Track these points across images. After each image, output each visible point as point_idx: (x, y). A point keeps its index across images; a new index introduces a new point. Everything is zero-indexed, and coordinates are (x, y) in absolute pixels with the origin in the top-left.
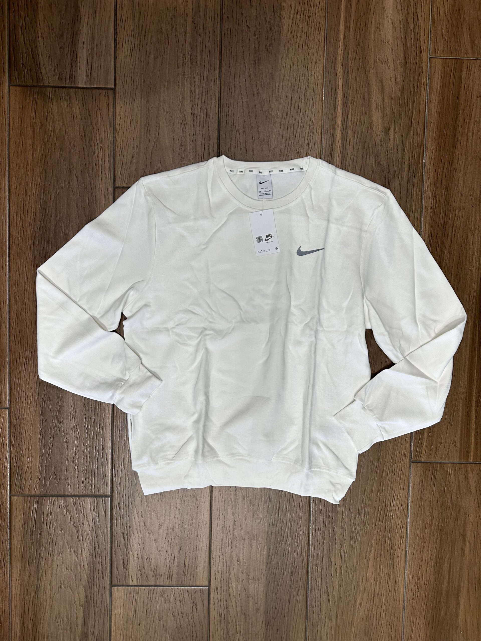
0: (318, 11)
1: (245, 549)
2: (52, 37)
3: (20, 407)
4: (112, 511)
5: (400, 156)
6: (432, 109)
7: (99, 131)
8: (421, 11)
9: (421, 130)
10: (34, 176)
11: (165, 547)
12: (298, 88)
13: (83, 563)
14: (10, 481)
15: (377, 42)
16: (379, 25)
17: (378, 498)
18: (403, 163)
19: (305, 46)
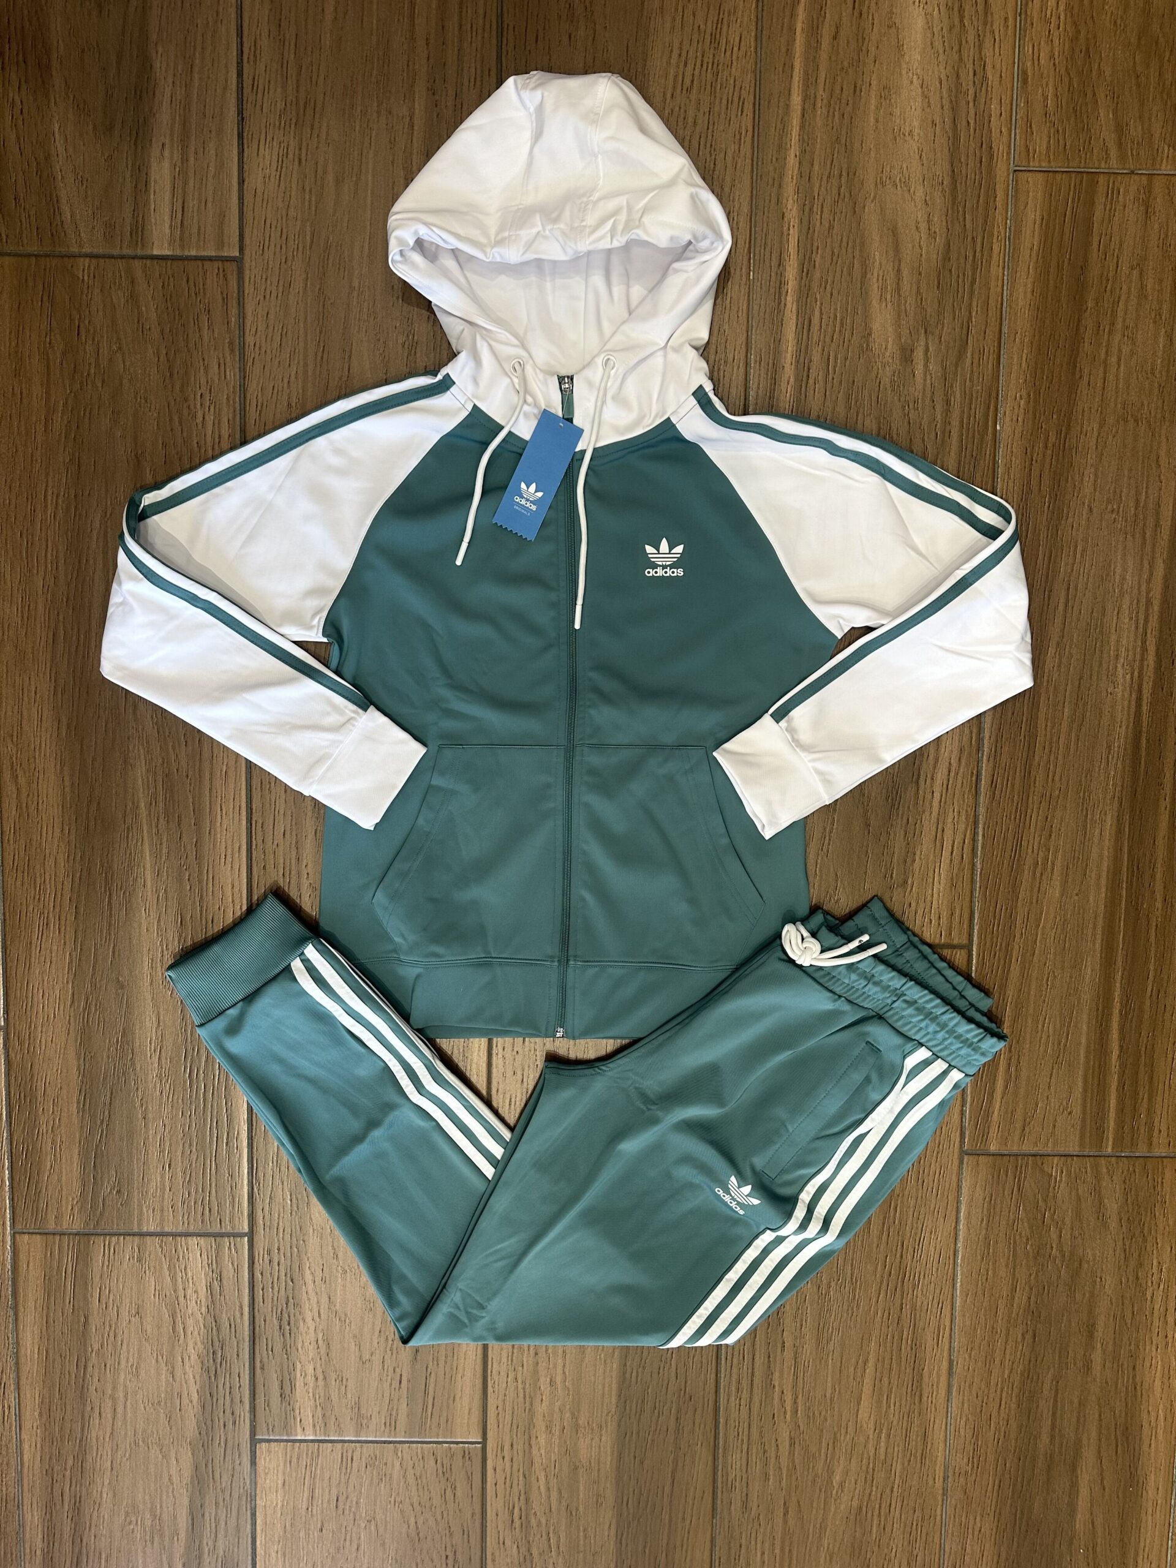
0: (738, 57)
1: (568, 1356)
2: (87, 133)
3: (30, 1027)
4: (253, 1268)
5: (939, 417)
6: (1018, 299)
7: (206, 362)
8: (992, 54)
9: (992, 351)
10: (51, 474)
11: (377, 1352)
13: (188, 1388)
14: (12, 1199)
15: (882, 133)
16: (889, 91)
17: (885, 1237)
18: (947, 435)
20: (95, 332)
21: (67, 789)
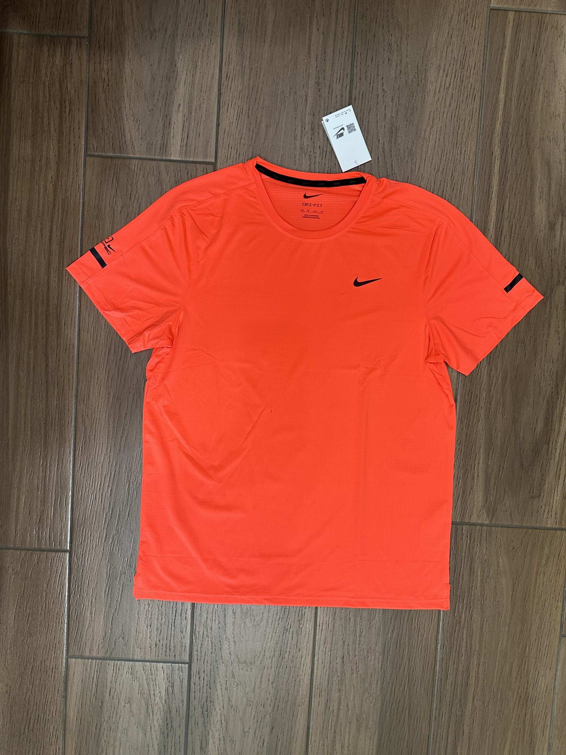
0: (473, 74)
1: (351, 734)
2: (141, 97)
3: (83, 551)
4: (190, 681)
11: (252, 727)
12: (444, 170)
13: (153, 742)
14: (68, 640)
15: (545, 114)
16: (549, 94)
17: (519, 678)
19: (455, 117)
20: (139, 198)
21: (111, 429)
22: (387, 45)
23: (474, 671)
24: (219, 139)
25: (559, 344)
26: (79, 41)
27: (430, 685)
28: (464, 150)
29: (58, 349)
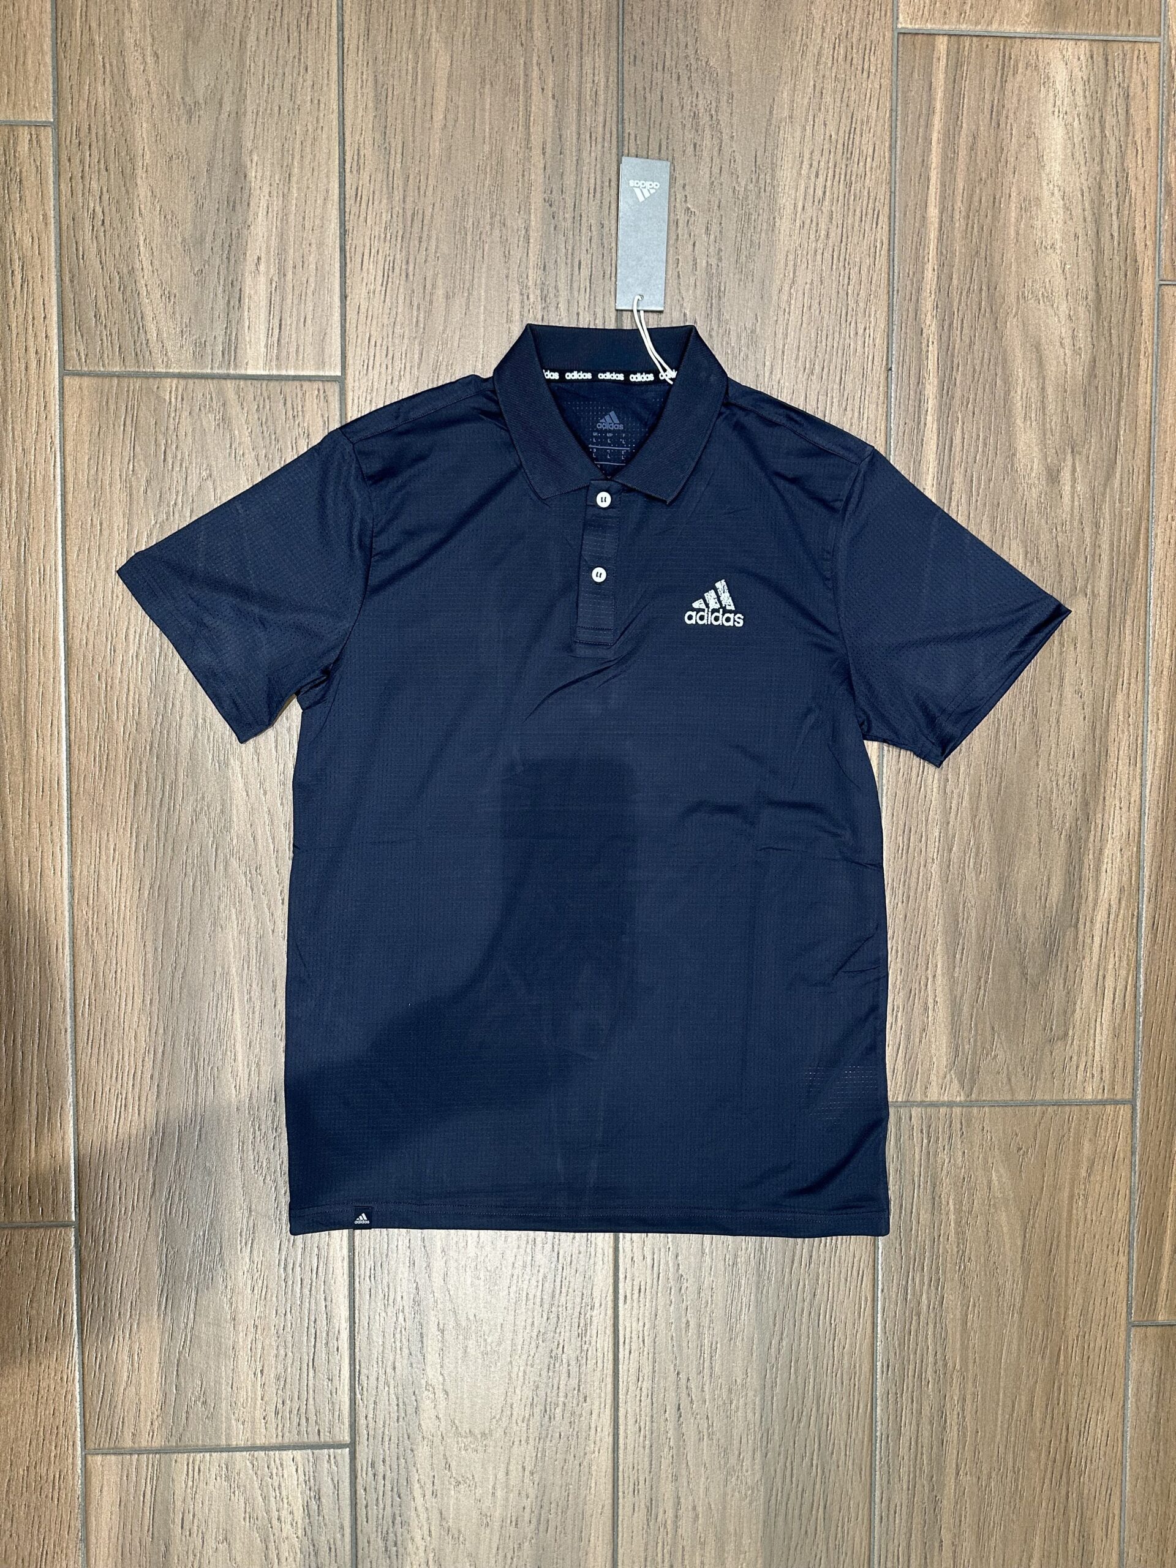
22: (690, 116)
23: (955, 1412)
24: (347, 325)
25: (1085, 718)
26: (33, 133)
27: (865, 1450)
28: (863, 327)
29: (27, 789)
